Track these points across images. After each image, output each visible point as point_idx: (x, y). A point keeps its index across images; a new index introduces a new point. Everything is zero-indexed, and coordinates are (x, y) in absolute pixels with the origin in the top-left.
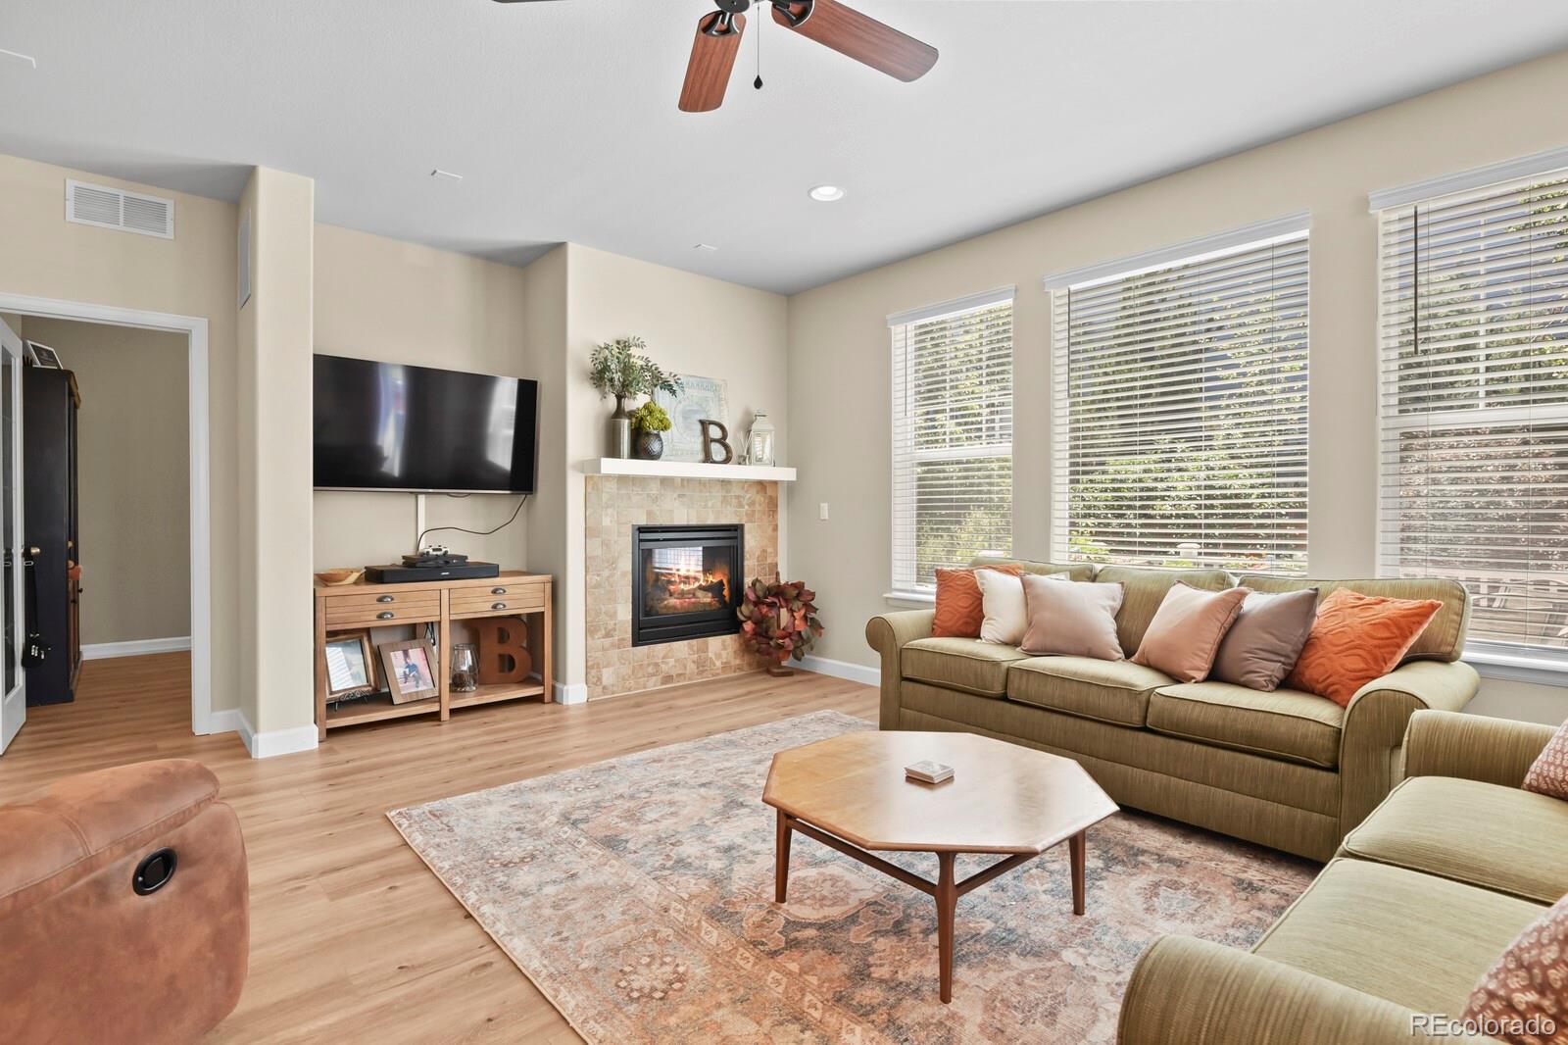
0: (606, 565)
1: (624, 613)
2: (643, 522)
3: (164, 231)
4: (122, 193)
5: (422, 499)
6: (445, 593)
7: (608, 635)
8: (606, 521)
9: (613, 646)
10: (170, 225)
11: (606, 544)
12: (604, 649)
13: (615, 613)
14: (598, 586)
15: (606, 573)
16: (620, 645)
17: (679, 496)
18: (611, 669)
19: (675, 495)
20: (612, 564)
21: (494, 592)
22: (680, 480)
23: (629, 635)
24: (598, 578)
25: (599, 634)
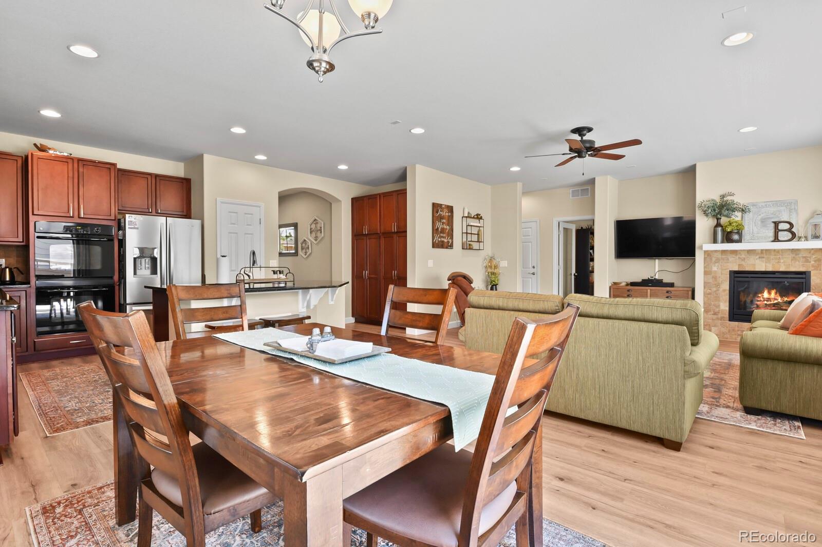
0: (715, 286)
1: (724, 306)
2: (736, 269)
3: (588, 195)
4: (580, 189)
5: (657, 261)
6: (649, 291)
7: (715, 314)
8: (715, 268)
9: (718, 319)
10: (590, 194)
11: (715, 278)
12: (713, 319)
13: (719, 306)
14: (710, 294)
15: (715, 289)
16: (722, 319)
17: (760, 257)
18: (716, 328)
19: (758, 257)
20: (718, 285)
21: (667, 292)
22: (760, 251)
23: (727, 316)
24: (710, 291)
25: (710, 313)
